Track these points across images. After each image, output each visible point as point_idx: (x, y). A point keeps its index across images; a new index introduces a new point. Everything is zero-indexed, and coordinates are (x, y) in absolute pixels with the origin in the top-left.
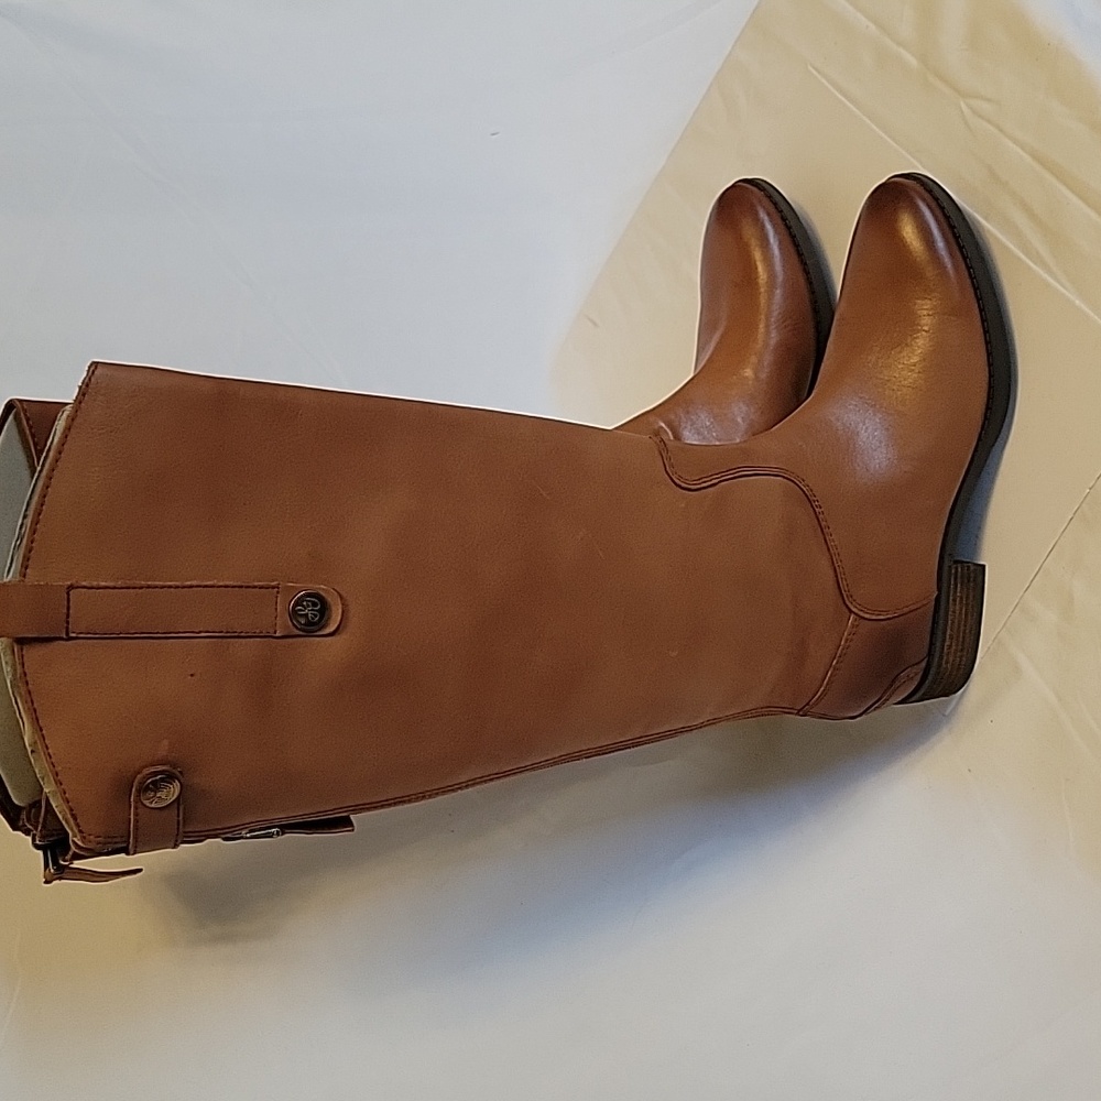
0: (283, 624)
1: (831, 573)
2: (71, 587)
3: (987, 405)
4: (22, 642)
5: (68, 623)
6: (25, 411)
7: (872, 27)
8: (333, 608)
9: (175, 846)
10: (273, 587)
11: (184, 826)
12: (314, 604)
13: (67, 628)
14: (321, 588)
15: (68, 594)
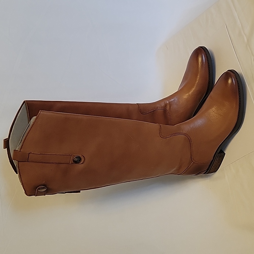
0: (71, 161)
1: (190, 155)
2: (30, 153)
3: (235, 127)
4: (19, 161)
5: (28, 159)
6: (27, 104)
7: (240, 25)
8: (82, 160)
9: (45, 195)
10: (70, 155)
11: (46, 193)
12: (78, 159)
13: (28, 160)
14: (80, 156)
15: (29, 154)
